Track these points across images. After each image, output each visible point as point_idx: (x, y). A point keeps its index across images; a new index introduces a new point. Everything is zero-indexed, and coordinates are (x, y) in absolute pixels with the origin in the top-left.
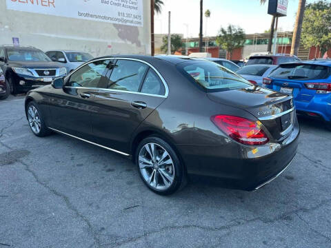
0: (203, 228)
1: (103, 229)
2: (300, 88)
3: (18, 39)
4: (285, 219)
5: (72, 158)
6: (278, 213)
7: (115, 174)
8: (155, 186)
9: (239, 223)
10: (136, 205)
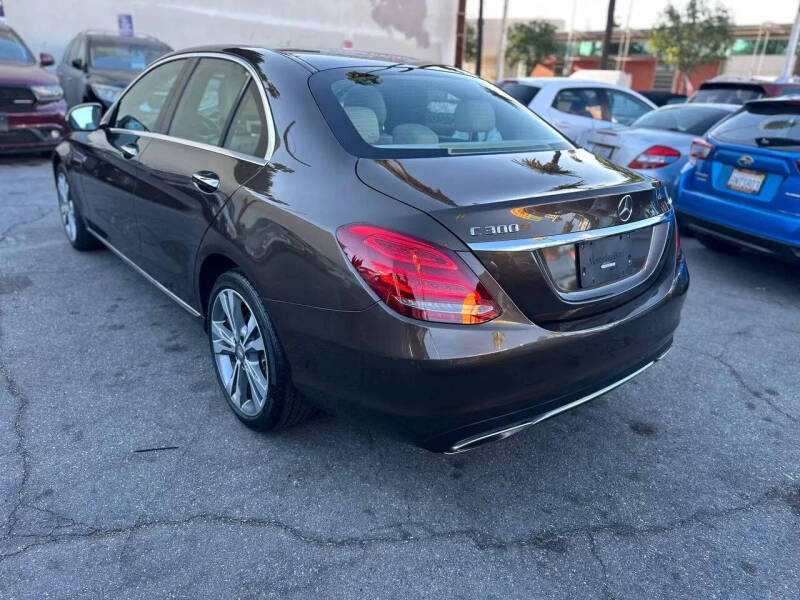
0: (297, 534)
1: (49, 493)
2: (785, 176)
3: (129, 19)
4: (547, 547)
5: (112, 309)
6: (536, 526)
7: (181, 359)
8: (238, 403)
9: (405, 536)
10: (173, 444)
